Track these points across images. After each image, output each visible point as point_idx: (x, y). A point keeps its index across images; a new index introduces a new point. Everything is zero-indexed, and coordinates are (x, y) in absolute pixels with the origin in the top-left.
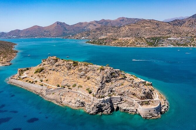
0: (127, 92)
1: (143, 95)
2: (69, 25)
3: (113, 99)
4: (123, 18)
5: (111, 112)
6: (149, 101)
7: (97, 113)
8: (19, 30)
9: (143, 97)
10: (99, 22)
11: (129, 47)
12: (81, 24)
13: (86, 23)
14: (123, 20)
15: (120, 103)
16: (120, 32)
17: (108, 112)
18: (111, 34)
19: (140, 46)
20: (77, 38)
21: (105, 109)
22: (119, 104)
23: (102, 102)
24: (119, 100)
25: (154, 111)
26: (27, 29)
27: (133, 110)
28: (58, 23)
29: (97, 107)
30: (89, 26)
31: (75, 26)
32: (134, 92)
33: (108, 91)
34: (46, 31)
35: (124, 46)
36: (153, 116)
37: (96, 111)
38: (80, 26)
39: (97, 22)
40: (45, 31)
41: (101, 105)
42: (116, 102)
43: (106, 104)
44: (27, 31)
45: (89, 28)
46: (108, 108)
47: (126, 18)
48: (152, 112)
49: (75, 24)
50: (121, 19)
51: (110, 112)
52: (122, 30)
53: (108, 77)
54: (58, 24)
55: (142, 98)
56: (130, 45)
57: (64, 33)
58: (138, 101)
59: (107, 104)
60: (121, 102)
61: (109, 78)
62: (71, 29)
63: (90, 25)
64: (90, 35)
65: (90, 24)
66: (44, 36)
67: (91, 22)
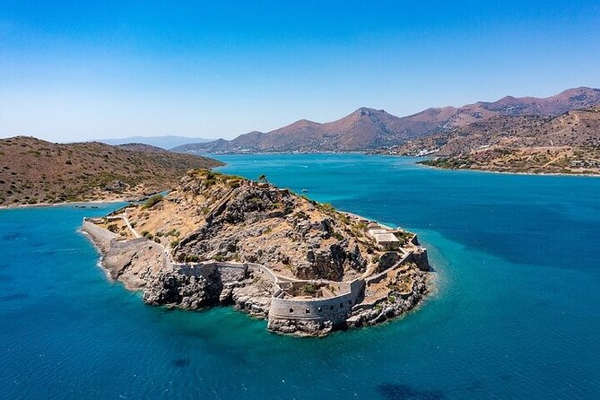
0: (271, 252)
1: (307, 264)
2: (397, 118)
3: (223, 270)
4: (581, 89)
5: (199, 305)
6: (323, 285)
7: (161, 302)
8: (260, 134)
9: (304, 271)
10: (492, 107)
11: (542, 174)
12: (433, 112)
13: (450, 109)
14: (580, 98)
15: (240, 283)
16: (549, 134)
17: (191, 304)
18: (515, 139)
19: (584, 172)
20: (406, 154)
21: (186, 294)
22: (239, 286)
23: (179, 272)
24: (239, 273)
25: (308, 312)
26: (278, 131)
27: (262, 305)
28: (363, 112)
29: (166, 286)
30: (458, 120)
31: (415, 119)
32: (289, 254)
33: (221, 247)
34: (329, 134)
35: (526, 170)
36: (300, 329)
37: (160, 296)
38: (430, 119)
39: (485, 106)
40: (325, 136)
41: (175, 279)
42: (231, 281)
43: (192, 281)
44: (279, 135)
45: (456, 124)
46: (197, 292)
47: (595, 90)
48: (299, 313)
49: (415, 115)
50: (576, 94)
51: (197, 304)
52: (555, 126)
53: (235, 207)
54: (363, 114)
55: (300, 272)
56: (549, 169)
57: (378, 141)
58: (285, 280)
59: (197, 279)
60: (246, 281)
61: (239, 210)
62: (402, 128)
63: (461, 115)
64: (446, 143)
65: (461, 111)
66: (319, 148)
67: (467, 106)
